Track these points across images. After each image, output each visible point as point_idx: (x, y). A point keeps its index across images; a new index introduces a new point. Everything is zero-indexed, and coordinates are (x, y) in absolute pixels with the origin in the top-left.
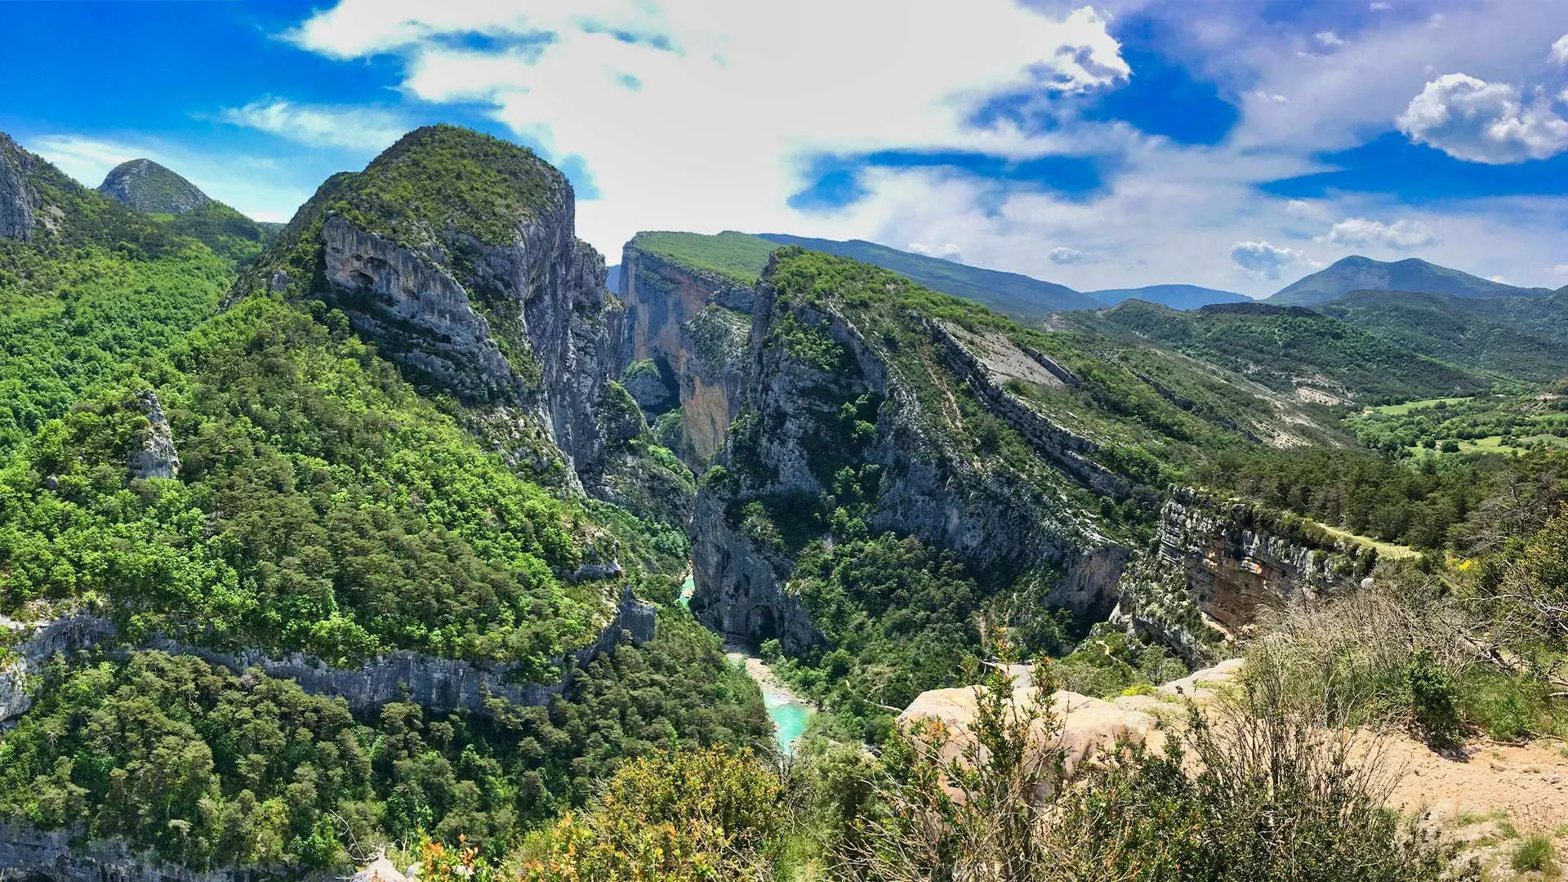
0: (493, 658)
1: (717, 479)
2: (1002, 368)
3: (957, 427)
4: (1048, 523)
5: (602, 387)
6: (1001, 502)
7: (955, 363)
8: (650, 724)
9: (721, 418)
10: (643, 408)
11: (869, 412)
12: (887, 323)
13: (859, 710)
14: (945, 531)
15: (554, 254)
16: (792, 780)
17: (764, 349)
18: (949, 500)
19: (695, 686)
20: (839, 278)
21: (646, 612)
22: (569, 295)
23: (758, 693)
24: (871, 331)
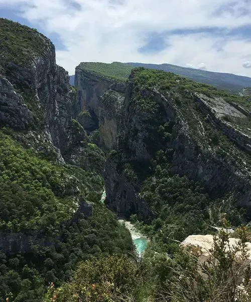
0: (33, 230)
1: (113, 155)
2: (221, 111)
3: (203, 135)
4: (237, 173)
5: (69, 122)
6: (219, 164)
7: (203, 110)
8: (92, 247)
9: (114, 133)
10: (85, 129)
11: (169, 129)
12: (177, 95)
13: (165, 241)
14: (197, 175)
15: (48, 71)
16: (142, 266)
17: (130, 106)
18: (199, 162)
19: (107, 233)
20: (158, 79)
21: (89, 206)
22: (55, 86)
23: (130, 234)
24: (170, 98)
